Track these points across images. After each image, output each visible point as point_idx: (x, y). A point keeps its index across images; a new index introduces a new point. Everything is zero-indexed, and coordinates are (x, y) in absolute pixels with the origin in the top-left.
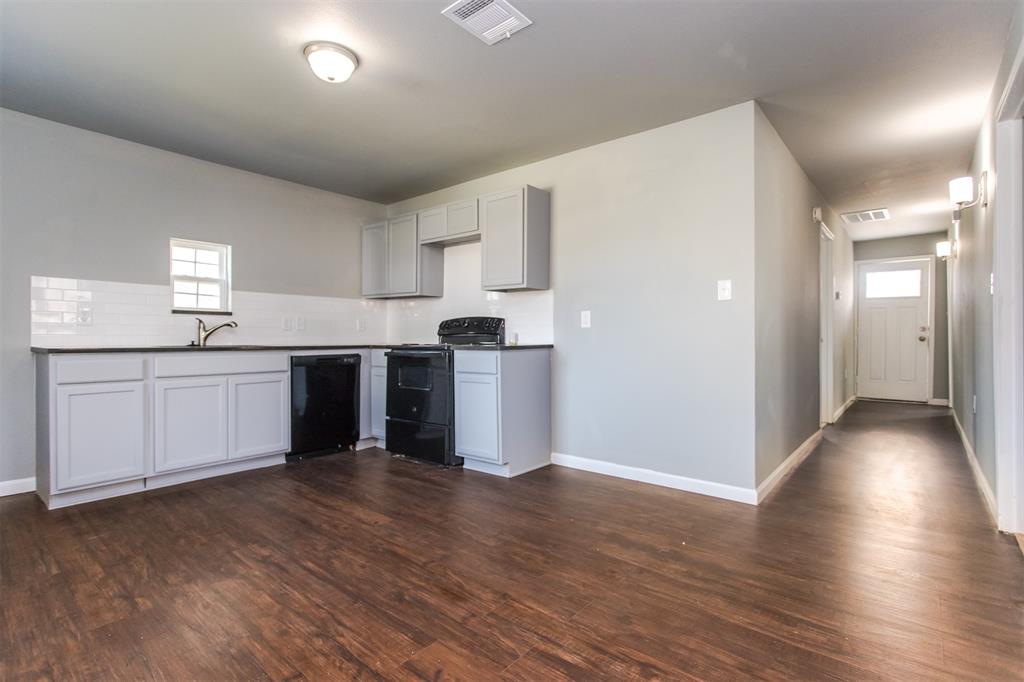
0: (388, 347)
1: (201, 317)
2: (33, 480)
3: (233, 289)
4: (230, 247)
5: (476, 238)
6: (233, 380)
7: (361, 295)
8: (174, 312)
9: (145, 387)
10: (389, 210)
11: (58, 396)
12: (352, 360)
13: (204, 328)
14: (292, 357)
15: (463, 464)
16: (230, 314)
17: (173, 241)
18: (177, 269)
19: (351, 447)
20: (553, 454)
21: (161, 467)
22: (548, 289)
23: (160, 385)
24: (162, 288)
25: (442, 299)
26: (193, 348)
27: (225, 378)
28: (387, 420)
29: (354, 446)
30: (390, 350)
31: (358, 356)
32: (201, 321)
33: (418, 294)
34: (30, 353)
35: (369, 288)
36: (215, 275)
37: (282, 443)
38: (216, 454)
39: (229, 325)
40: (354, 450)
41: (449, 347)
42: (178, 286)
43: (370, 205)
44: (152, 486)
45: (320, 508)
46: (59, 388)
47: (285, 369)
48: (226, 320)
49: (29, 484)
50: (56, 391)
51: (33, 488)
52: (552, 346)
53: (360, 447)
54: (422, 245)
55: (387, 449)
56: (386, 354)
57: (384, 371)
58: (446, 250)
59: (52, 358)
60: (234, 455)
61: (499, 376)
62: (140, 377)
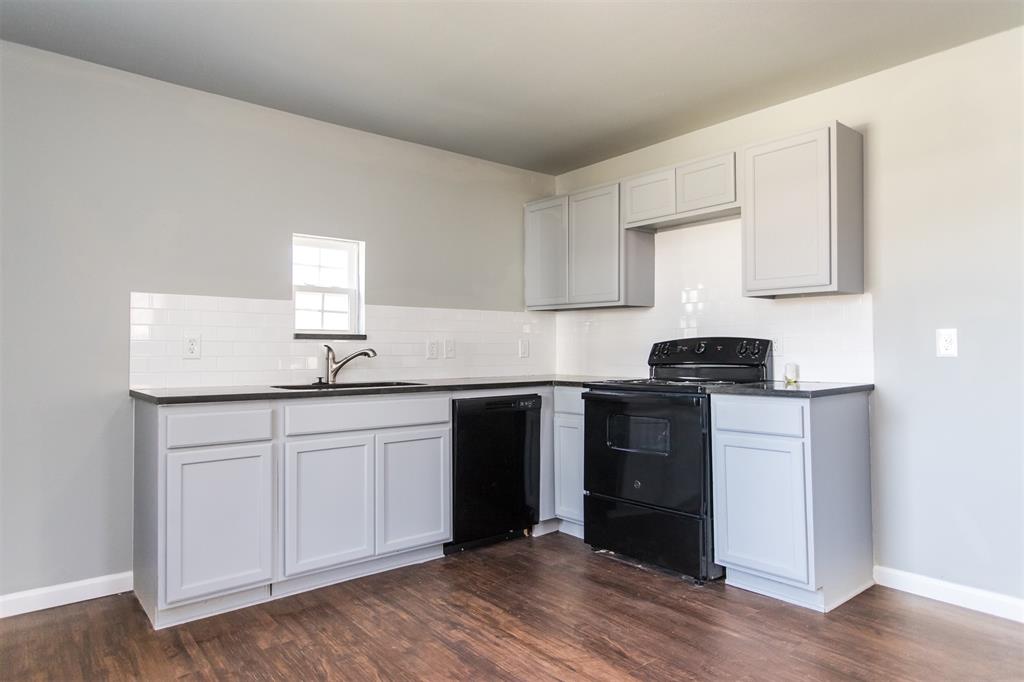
0: (585, 385)
1: (330, 343)
2: (129, 575)
3: (366, 303)
4: (363, 244)
5: (736, 213)
6: (383, 436)
7: (522, 305)
8: (298, 336)
9: (274, 449)
10: (560, 183)
11: (169, 466)
12: (529, 404)
13: (334, 359)
14: (454, 401)
15: (724, 577)
16: (364, 337)
17: (297, 238)
18: (299, 277)
19: (526, 532)
20: (876, 568)
21: (293, 568)
22: (862, 291)
23: (293, 445)
24: (280, 304)
25: (652, 310)
26: (323, 389)
27: (370, 435)
28: (585, 496)
29: (530, 530)
30: (587, 390)
31: (537, 398)
32: (329, 349)
33: (622, 303)
34: (130, 398)
35: (536, 294)
36: (344, 285)
37: (442, 530)
38: (360, 549)
39: (366, 354)
40: (530, 536)
41: (704, 390)
42: (301, 299)
43: (534, 177)
44: (279, 594)
45: (545, 664)
46: (172, 455)
47: (447, 419)
48: (360, 346)
49: (123, 581)
50: (166, 457)
51: (129, 587)
52: (871, 388)
53: (538, 532)
54: (627, 229)
55: (587, 540)
56: (584, 396)
57: (580, 422)
58: (658, 236)
59: (162, 411)
60: (382, 548)
61: (808, 440)
62: (268, 435)
